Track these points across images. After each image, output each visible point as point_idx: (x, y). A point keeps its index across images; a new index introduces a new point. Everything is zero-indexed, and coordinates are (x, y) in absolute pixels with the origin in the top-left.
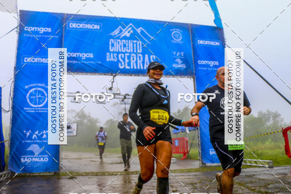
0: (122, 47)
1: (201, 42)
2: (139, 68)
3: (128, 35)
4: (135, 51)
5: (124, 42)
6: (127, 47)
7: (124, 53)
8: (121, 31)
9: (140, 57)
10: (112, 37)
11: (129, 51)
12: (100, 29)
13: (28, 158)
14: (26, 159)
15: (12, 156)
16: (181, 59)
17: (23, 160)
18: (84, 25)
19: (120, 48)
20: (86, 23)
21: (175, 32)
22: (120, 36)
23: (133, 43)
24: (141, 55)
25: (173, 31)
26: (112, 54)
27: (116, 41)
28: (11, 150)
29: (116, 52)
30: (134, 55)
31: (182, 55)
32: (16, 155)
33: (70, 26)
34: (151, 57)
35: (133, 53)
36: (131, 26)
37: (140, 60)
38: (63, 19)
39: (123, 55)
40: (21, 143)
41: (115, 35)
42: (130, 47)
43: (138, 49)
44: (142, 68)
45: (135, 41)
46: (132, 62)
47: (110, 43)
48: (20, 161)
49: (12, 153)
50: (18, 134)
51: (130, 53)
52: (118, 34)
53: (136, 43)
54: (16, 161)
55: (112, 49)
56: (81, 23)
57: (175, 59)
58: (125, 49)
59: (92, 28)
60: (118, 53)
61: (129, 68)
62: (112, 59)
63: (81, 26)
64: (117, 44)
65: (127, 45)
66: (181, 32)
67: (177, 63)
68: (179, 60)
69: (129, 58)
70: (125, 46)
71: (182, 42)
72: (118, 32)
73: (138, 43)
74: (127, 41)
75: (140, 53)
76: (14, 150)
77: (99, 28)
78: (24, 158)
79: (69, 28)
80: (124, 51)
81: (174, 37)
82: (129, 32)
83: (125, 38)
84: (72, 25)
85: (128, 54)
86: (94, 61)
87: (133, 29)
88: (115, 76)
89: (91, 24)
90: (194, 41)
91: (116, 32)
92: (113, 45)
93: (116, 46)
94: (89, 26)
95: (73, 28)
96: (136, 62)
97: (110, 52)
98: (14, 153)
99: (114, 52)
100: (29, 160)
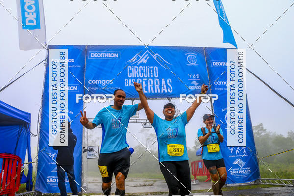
0: (140, 73)
1: (216, 64)
2: (156, 92)
3: (145, 61)
4: (152, 77)
5: (141, 68)
6: (144, 73)
7: (142, 79)
8: (138, 58)
9: (157, 81)
10: (130, 64)
11: (146, 77)
12: (119, 57)
13: (52, 179)
14: (51, 179)
15: (39, 177)
16: (197, 81)
17: (48, 181)
18: (104, 54)
19: (137, 74)
20: (105, 53)
21: (190, 55)
22: (137, 63)
23: (150, 69)
24: (158, 80)
25: (188, 55)
26: (130, 80)
27: (134, 68)
28: (38, 171)
29: (134, 78)
30: (151, 80)
31: (198, 77)
32: (42, 176)
33: (91, 56)
34: (168, 81)
35: (151, 78)
36: (147, 53)
37: (157, 84)
38: (84, 50)
39: (140, 80)
40: (46, 164)
41: (133, 62)
42: (147, 73)
43: (155, 74)
44: (159, 92)
45: (152, 67)
46: (149, 86)
47: (128, 69)
48: (46, 181)
49: (39, 174)
50: (44, 156)
51: (148, 78)
52: (136, 61)
53: (153, 69)
54: (42, 182)
55: (130, 75)
56: (101, 53)
57: (192, 81)
58: (142, 74)
59: (111, 56)
60: (136, 78)
61: (147, 92)
62: (130, 85)
63: (101, 55)
64: (135, 70)
65: (144, 71)
66: (196, 56)
67: (193, 85)
68: (195, 83)
69: (146, 82)
70: (142, 72)
71: (197, 65)
72: (136, 59)
73: (155, 69)
74: (144, 67)
75: (157, 78)
76: (40, 171)
77: (117, 57)
78: (50, 179)
79: (90, 57)
80: (142, 76)
81: (189, 60)
82: (145, 59)
83: (142, 64)
84: (93, 55)
85: (146, 79)
86: (114, 87)
87: (149, 55)
88: (134, 101)
89: (111, 53)
90: (209, 63)
91: (134, 59)
92: (131, 72)
93: (134, 73)
94: (109, 55)
95: (94, 58)
96: (154, 87)
97: (128, 78)
98: (41, 174)
99: (132, 78)
100: (54, 181)
